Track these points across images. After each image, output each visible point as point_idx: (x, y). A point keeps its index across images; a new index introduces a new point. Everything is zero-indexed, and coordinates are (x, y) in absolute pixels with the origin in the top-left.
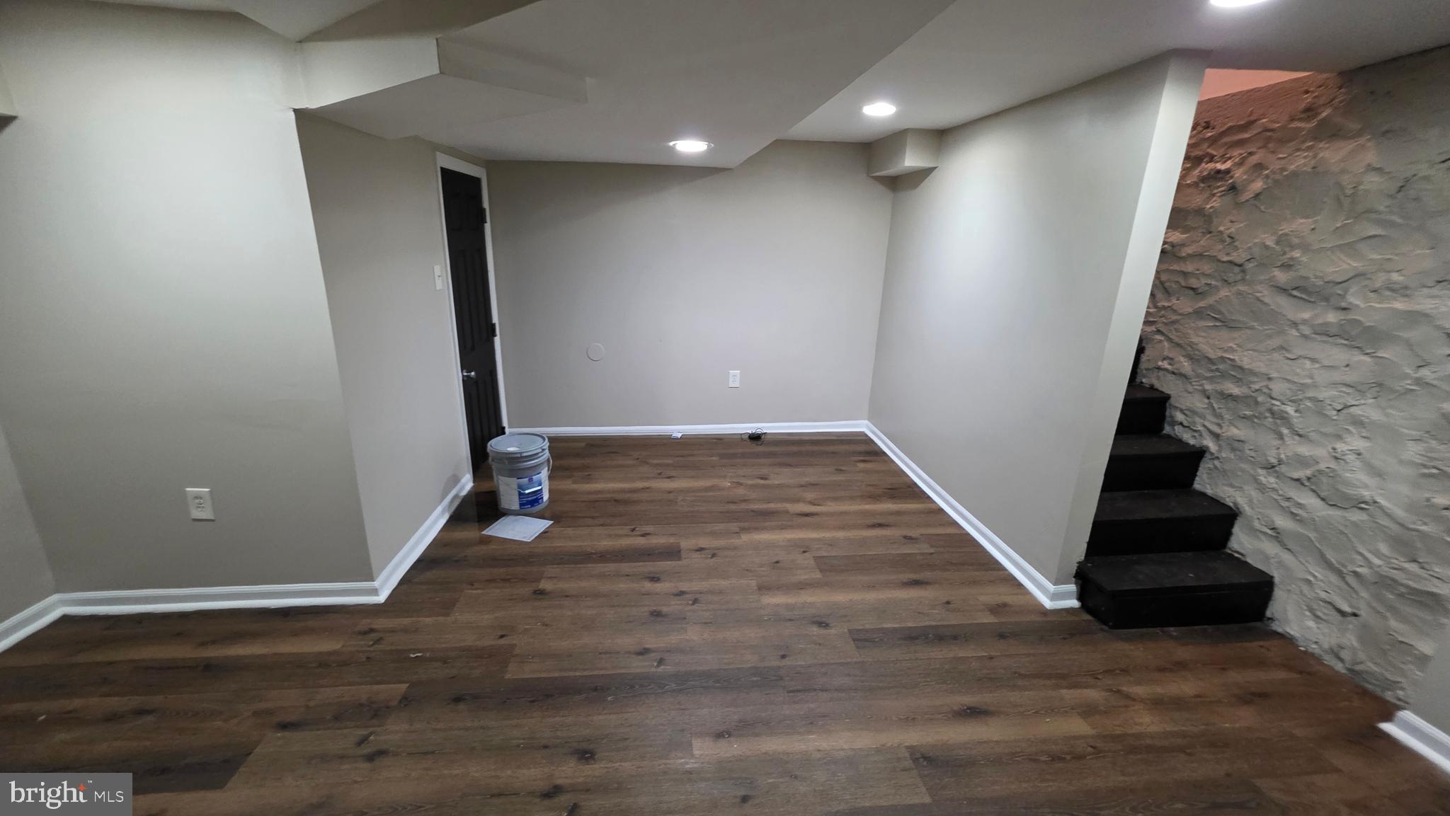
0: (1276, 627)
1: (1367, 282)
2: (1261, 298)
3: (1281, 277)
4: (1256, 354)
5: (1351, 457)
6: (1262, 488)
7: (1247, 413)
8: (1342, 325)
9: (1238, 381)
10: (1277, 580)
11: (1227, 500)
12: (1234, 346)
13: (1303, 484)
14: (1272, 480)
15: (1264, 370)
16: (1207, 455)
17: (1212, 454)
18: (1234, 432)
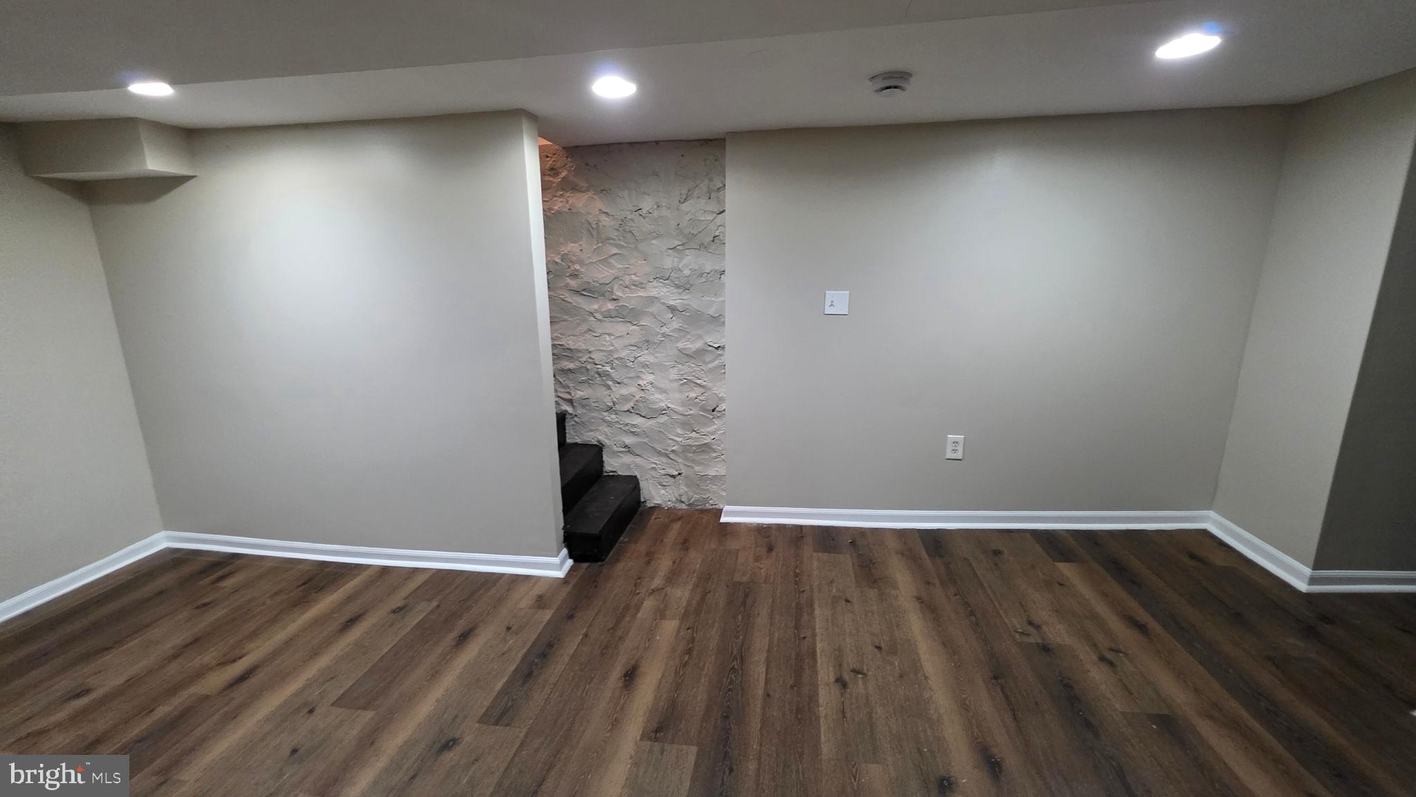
0: (649, 504)
1: (621, 282)
2: (565, 299)
3: (573, 283)
4: (575, 338)
5: (649, 387)
6: (610, 424)
7: (583, 378)
8: (617, 310)
9: (570, 359)
10: (638, 477)
11: (593, 441)
12: (559, 335)
13: (631, 412)
14: (614, 417)
15: (584, 347)
16: (568, 416)
17: (572, 414)
18: (579, 394)
